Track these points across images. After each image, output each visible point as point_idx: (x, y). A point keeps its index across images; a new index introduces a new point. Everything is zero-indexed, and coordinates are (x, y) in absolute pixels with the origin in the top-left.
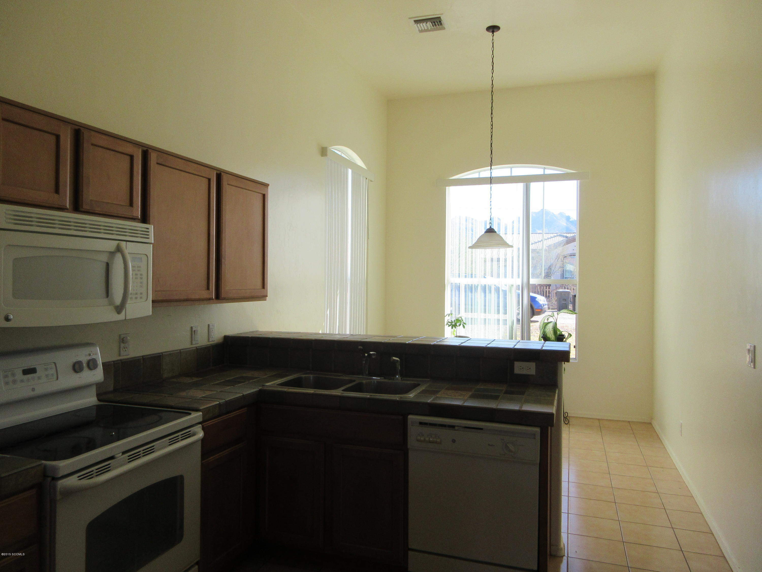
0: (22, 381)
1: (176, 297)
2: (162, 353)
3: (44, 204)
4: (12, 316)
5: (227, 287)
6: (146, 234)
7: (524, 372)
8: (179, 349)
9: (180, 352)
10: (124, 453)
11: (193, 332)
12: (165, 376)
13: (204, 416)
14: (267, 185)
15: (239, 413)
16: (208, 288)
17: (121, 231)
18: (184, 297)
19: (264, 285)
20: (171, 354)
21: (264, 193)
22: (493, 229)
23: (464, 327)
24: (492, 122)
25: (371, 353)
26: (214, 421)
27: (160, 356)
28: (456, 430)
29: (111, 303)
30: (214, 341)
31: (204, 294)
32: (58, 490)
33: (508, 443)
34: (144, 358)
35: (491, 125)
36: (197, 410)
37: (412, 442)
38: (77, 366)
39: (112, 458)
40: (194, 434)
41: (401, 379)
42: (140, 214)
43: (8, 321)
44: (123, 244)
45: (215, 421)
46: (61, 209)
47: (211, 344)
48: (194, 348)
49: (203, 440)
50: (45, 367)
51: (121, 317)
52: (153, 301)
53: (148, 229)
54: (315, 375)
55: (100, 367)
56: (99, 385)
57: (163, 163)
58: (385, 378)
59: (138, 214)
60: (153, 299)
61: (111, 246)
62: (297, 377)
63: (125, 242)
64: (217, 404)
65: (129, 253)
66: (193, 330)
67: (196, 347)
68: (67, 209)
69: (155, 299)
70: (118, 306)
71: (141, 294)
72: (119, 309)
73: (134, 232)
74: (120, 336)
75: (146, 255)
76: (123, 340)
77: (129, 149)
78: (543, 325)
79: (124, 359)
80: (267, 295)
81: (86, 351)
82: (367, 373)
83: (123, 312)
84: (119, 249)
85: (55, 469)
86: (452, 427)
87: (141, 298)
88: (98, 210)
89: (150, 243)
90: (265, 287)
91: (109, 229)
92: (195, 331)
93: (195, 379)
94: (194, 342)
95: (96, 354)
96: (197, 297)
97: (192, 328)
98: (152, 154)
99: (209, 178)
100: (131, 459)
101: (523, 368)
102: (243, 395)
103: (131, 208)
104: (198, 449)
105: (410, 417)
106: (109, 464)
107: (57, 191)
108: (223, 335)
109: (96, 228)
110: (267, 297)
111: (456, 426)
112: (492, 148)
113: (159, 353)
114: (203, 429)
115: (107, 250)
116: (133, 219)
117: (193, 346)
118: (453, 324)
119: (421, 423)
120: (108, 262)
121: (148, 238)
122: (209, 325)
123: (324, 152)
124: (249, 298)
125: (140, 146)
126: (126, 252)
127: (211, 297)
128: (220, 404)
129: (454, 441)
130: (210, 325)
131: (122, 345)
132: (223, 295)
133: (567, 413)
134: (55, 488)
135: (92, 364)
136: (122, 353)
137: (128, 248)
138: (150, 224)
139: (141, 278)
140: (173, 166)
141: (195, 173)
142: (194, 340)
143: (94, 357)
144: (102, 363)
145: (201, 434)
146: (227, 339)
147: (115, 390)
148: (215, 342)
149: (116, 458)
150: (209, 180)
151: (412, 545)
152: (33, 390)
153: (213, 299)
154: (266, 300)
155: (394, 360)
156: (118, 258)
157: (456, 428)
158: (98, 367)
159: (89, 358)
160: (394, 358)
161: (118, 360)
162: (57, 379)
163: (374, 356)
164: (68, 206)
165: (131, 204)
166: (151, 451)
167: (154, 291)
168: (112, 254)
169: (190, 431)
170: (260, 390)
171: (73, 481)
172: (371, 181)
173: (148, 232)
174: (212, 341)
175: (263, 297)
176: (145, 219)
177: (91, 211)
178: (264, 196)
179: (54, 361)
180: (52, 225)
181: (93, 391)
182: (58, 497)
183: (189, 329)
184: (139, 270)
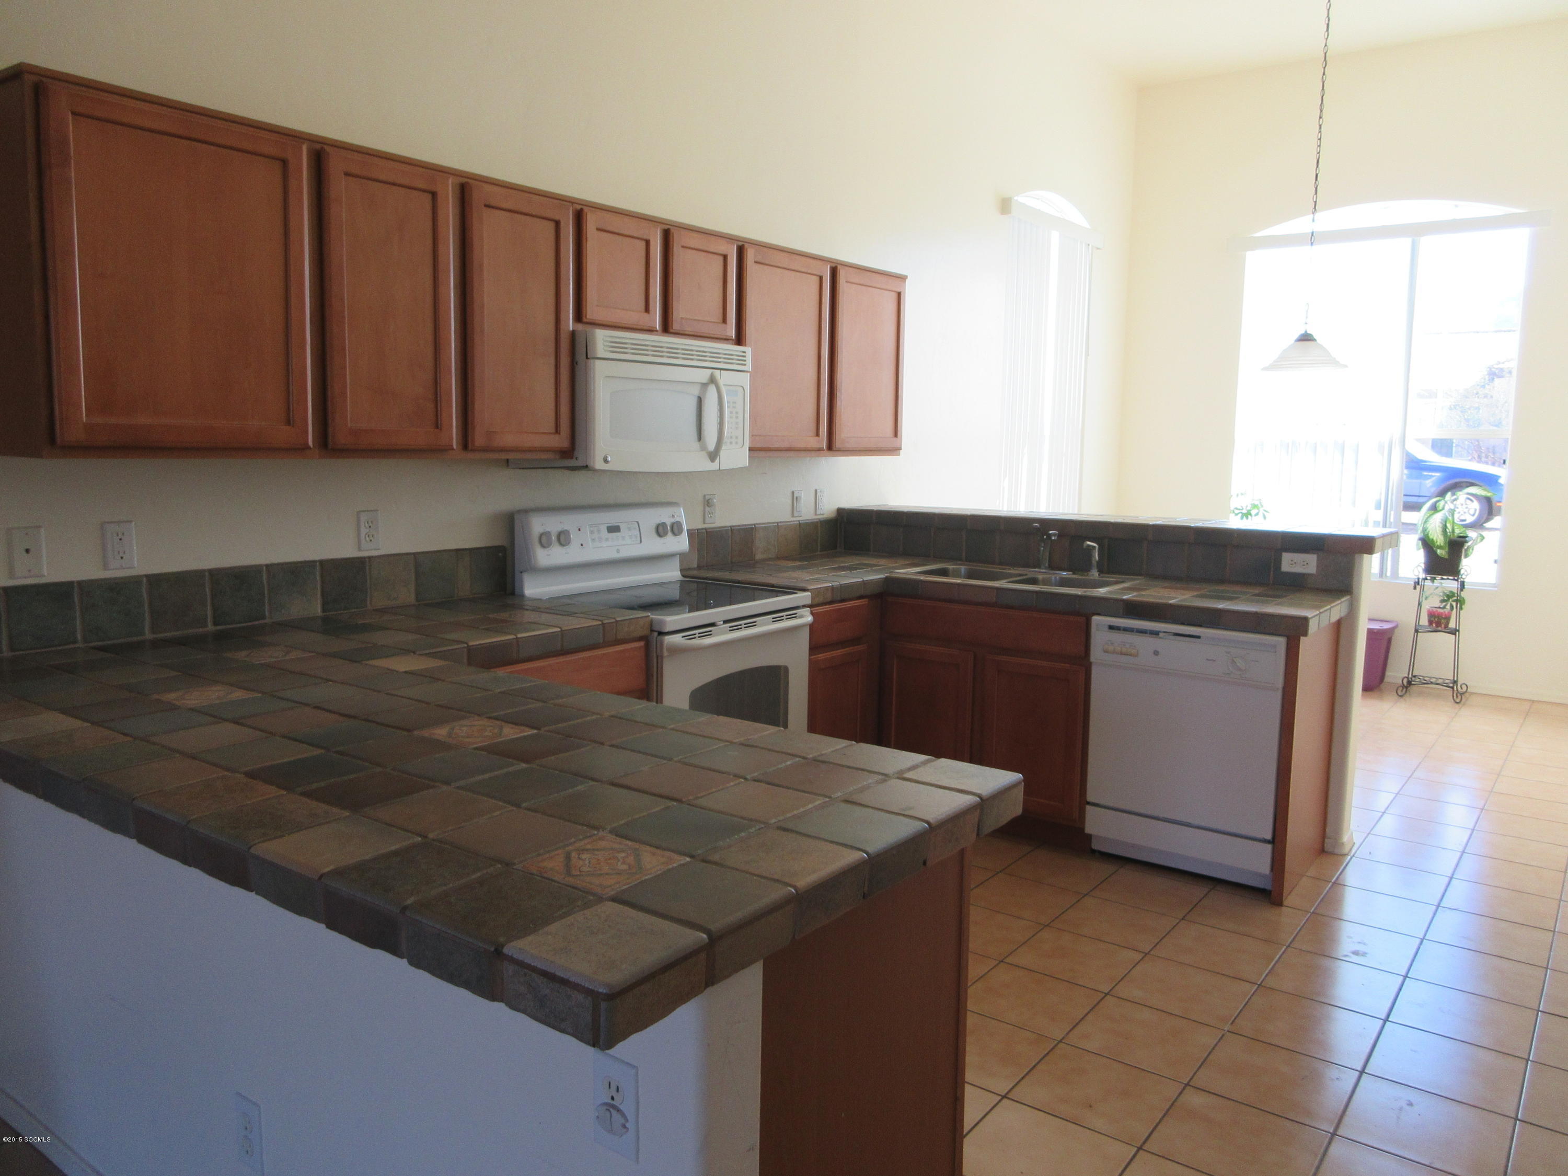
0: (607, 539)
1: (777, 445)
2: (754, 525)
3: (635, 327)
4: (609, 457)
5: (844, 433)
6: (742, 359)
7: (1298, 569)
8: (776, 521)
9: (778, 526)
10: (725, 622)
11: (795, 499)
12: (759, 556)
13: (813, 598)
14: (903, 278)
15: (858, 604)
16: (818, 434)
17: (715, 356)
18: (785, 445)
19: (896, 433)
20: (767, 528)
21: (899, 290)
22: (1310, 335)
23: (1265, 517)
24: (1320, 134)
25: (1051, 532)
26: (826, 608)
27: (752, 529)
28: (1160, 638)
29: (703, 448)
30: (823, 514)
31: (813, 442)
32: (665, 645)
33: (1235, 657)
34: (732, 529)
35: (1319, 139)
36: (804, 590)
37: (1096, 654)
38: (661, 529)
39: (713, 625)
40: (801, 617)
41: (1099, 575)
42: (734, 333)
43: (606, 463)
44: (717, 373)
45: (828, 608)
46: (651, 331)
47: (819, 519)
48: (796, 522)
49: (812, 626)
50: (629, 526)
51: (714, 466)
52: (751, 449)
53: (745, 352)
54: (970, 567)
55: (685, 535)
56: (682, 555)
57: (763, 261)
58: (1074, 573)
59: (733, 333)
60: (751, 446)
61: (704, 375)
62: (941, 567)
63: (719, 371)
64: (829, 586)
65: (724, 385)
66: (795, 496)
67: (799, 521)
68: (657, 331)
69: (752, 447)
70: (712, 452)
71: (737, 438)
72: (713, 456)
73: (729, 357)
74: (704, 496)
75: (742, 387)
76: (708, 501)
77: (722, 247)
78: (1424, 517)
79: (709, 528)
80: (901, 447)
81: (669, 511)
82: (1047, 565)
83: (717, 460)
84: (712, 380)
85: (662, 623)
86: (1155, 633)
87: (737, 443)
88: (688, 330)
89: (747, 372)
90: (899, 433)
91: (702, 355)
92: (797, 498)
93: (798, 563)
94: (796, 514)
95: (681, 516)
96: (802, 445)
97: (793, 493)
98: (748, 250)
99: (821, 275)
100: (732, 629)
101: (1295, 563)
102: (863, 581)
103: (724, 325)
104: (805, 635)
105: (1096, 619)
106: (711, 631)
107: (647, 310)
108: (837, 507)
109: (688, 354)
110: (901, 451)
111: (1160, 632)
112: (1317, 182)
113: (752, 525)
114: (812, 613)
115: (699, 381)
116: (726, 340)
117: (795, 519)
118: (1245, 511)
119: (1111, 628)
120: (701, 396)
121: (745, 365)
122: (816, 491)
123: (1005, 206)
124: (874, 450)
125: (734, 241)
126: (721, 383)
127: (822, 447)
128: (832, 588)
129: (1156, 653)
130: (818, 491)
131: (707, 509)
132: (838, 444)
133: (1465, 685)
134: (662, 644)
135: (676, 529)
136: (707, 520)
137: (724, 378)
138: (745, 346)
139: (737, 417)
140: (774, 264)
141: (803, 270)
142: (797, 511)
143: (678, 519)
144: (687, 530)
145: (809, 619)
146: (840, 511)
147: (699, 567)
148: (825, 516)
149: (718, 626)
150: (821, 278)
151: (1090, 797)
152: (618, 551)
153: (824, 450)
154: (899, 455)
155: (1089, 546)
156: (712, 389)
157: (1161, 635)
158: (683, 533)
159: (673, 520)
160: (1089, 543)
161: (702, 529)
162: (641, 542)
163: (1055, 537)
164: (658, 329)
165: (724, 320)
166: (753, 625)
167: (752, 436)
168: (704, 386)
169: (796, 614)
170: (887, 577)
171: (677, 639)
172: (1098, 249)
173: (745, 357)
174: (821, 514)
175: (894, 450)
176: (740, 340)
177: (681, 332)
178: (899, 294)
179: (636, 520)
180: (660, 354)
181: (676, 563)
182: (665, 653)
183: (789, 494)
184: (734, 407)
